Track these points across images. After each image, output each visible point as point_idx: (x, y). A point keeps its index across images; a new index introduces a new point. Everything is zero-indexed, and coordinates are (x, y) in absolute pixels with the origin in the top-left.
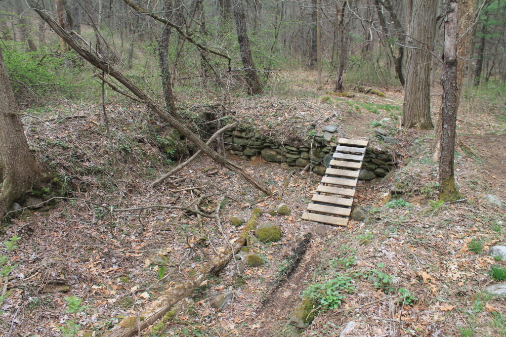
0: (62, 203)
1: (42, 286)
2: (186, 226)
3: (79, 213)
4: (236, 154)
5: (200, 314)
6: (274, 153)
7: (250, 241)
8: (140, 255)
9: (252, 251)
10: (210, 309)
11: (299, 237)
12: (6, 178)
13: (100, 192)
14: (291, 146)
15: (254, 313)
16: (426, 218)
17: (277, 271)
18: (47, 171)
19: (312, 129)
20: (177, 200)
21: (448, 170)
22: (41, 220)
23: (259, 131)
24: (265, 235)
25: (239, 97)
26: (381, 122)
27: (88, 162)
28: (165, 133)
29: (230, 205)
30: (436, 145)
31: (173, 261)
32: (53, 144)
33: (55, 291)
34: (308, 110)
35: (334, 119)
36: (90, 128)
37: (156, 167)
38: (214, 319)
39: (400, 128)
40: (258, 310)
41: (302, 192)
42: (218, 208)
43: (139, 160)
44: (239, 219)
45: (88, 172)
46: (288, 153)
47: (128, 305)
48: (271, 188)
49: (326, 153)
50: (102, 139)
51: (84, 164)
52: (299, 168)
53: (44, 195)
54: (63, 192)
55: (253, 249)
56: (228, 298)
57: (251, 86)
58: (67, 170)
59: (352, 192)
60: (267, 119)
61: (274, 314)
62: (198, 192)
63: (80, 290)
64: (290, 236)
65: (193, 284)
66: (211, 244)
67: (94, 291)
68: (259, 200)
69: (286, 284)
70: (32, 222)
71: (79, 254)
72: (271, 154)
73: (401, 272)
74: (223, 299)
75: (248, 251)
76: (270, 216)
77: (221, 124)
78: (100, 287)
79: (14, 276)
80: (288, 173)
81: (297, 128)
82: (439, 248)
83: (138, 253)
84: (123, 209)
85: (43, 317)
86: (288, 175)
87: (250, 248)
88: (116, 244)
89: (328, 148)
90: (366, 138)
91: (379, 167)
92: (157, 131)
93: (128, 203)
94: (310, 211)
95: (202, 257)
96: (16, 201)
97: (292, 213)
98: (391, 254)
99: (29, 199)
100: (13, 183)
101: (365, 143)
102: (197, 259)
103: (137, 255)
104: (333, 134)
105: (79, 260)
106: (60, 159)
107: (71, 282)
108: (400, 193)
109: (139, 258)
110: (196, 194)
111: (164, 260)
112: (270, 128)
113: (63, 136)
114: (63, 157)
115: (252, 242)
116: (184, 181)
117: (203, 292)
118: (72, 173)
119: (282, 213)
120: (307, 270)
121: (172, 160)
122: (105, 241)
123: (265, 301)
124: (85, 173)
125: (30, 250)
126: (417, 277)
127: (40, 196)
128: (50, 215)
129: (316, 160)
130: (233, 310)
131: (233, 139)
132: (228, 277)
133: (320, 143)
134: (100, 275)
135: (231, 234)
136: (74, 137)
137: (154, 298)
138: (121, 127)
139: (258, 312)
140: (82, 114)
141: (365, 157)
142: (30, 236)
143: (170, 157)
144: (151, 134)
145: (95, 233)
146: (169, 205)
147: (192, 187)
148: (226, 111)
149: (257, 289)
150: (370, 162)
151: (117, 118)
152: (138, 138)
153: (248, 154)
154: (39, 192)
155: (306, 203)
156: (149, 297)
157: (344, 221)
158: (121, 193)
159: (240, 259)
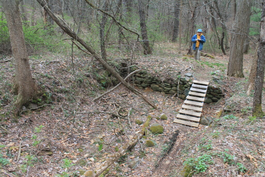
0: (47, 107)
1: (38, 151)
2: (112, 123)
3: (56, 113)
4: (137, 86)
5: (123, 171)
6: (157, 86)
7: (147, 133)
8: (88, 137)
9: (148, 138)
10: (128, 168)
11: (172, 132)
12: (20, 93)
13: (67, 102)
14: (167, 83)
15: (151, 172)
16: (247, 126)
17: (162, 149)
18: (40, 90)
19: (179, 74)
20: (107, 109)
21: (258, 100)
22: (36, 116)
23: (150, 74)
24: (155, 130)
25: (139, 56)
26: (215, 72)
27: (61, 86)
28: (101, 73)
29: (135, 113)
30: (249, 87)
31: (106, 141)
32: (43, 75)
33: (45, 154)
34: (176, 64)
35: (190, 69)
36: (62, 68)
37: (95, 91)
38: (130, 174)
39: (226, 76)
40: (153, 170)
41: (173, 108)
42: (129, 114)
43: (87, 87)
44: (140, 121)
45: (61, 91)
46: (165, 86)
47: (83, 164)
48: (156, 105)
49: (186, 87)
50: (68, 74)
51: (59, 87)
52: (171, 95)
53: (38, 103)
54: (48, 101)
55: (148, 137)
56: (137, 163)
57: (146, 50)
58: (50, 90)
59: (201, 109)
60: (155, 68)
61: (161, 173)
62: (118, 105)
63: (58, 155)
64: (168, 131)
65: (119, 155)
66: (126, 133)
67: (65, 156)
68: (150, 111)
69: (167, 157)
70: (32, 117)
71: (56, 135)
72: (156, 87)
73: (237, 154)
74: (135, 163)
75: (146, 138)
76: (157, 120)
77: (130, 69)
78: (68, 154)
79: (24, 145)
80: (165, 97)
81: (171, 73)
82: (256, 142)
83: (87, 136)
84: (79, 112)
85: (40, 168)
86: (165, 98)
87: (147, 136)
88: (75, 131)
89: (187, 85)
90: (208, 80)
91: (214, 97)
92: (97, 72)
93: (81, 109)
94: (178, 118)
95: (121, 140)
96: (24, 105)
97: (168, 119)
98: (231, 144)
99: (30, 104)
100: (23, 96)
101: (207, 83)
102: (118, 141)
103: (86, 137)
104: (190, 78)
105: (56, 138)
106: (47, 84)
107: (53, 150)
108: (229, 111)
109: (88, 139)
110: (117, 106)
111: (101, 141)
112: (156, 73)
113: (48, 72)
114: (48, 83)
115: (148, 133)
116: (110, 99)
117: (124, 159)
118: (53, 92)
119: (163, 119)
120: (177, 150)
121: (104, 87)
122: (70, 129)
123: (156, 165)
124: (60, 92)
125: (31, 132)
126: (246, 157)
127: (36, 103)
128: (40, 114)
129: (180, 91)
130: (140, 170)
131: (136, 77)
132: (136, 152)
133: (183, 82)
134: (68, 147)
135: (136, 129)
136: (54, 73)
137: (97, 161)
138: (78, 68)
139: (153, 171)
140: (58, 60)
141: (207, 91)
142: (31, 124)
143: (103, 86)
144: (94, 73)
145: (64, 124)
146: (103, 111)
147: (114, 102)
148: (133, 63)
149: (152, 159)
150: (210, 94)
151: (76, 63)
152: (87, 75)
153: (144, 86)
154: (36, 101)
155: (175, 114)
156: (94, 160)
157: (197, 125)
158: (77, 104)
159: (142, 142)
